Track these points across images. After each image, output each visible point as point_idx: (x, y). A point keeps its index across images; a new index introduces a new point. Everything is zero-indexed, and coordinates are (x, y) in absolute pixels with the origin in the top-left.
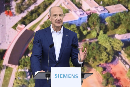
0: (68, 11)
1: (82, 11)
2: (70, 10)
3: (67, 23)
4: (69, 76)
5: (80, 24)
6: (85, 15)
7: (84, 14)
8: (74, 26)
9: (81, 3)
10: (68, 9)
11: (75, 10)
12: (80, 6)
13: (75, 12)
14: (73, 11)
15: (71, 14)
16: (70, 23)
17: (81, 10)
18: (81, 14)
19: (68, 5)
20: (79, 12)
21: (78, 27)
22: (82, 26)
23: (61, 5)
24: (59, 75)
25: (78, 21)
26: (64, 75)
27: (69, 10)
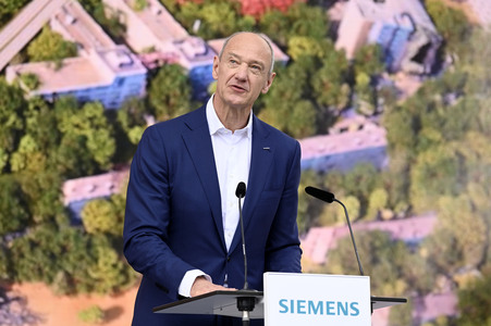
0: (76, 50)
1: (125, 53)
2: (82, 47)
3: (70, 96)
4: (328, 308)
5: (118, 101)
6: (138, 68)
7: (132, 63)
8: (96, 108)
9: (122, 20)
10: (73, 40)
11: (100, 49)
12: (120, 31)
13: (102, 54)
14: (92, 51)
15: (86, 62)
16: (81, 98)
17: (123, 47)
18: (121, 65)
19: (76, 26)
20: (115, 56)
21: (111, 114)
22: (126, 109)
23: (48, 24)
24: (292, 301)
25: (110, 91)
26: (311, 303)
27: (79, 47)
